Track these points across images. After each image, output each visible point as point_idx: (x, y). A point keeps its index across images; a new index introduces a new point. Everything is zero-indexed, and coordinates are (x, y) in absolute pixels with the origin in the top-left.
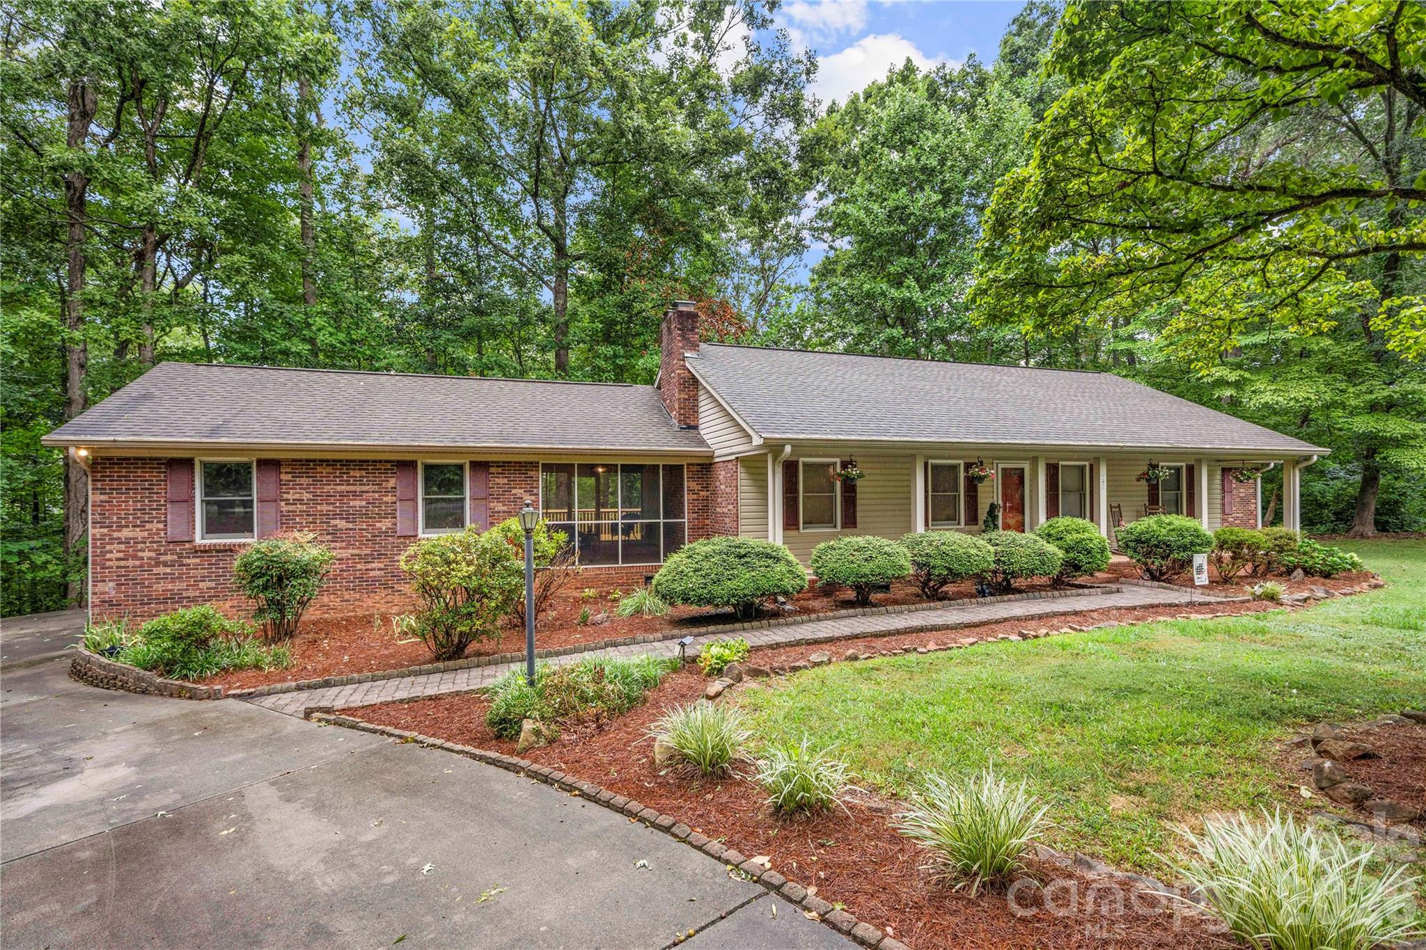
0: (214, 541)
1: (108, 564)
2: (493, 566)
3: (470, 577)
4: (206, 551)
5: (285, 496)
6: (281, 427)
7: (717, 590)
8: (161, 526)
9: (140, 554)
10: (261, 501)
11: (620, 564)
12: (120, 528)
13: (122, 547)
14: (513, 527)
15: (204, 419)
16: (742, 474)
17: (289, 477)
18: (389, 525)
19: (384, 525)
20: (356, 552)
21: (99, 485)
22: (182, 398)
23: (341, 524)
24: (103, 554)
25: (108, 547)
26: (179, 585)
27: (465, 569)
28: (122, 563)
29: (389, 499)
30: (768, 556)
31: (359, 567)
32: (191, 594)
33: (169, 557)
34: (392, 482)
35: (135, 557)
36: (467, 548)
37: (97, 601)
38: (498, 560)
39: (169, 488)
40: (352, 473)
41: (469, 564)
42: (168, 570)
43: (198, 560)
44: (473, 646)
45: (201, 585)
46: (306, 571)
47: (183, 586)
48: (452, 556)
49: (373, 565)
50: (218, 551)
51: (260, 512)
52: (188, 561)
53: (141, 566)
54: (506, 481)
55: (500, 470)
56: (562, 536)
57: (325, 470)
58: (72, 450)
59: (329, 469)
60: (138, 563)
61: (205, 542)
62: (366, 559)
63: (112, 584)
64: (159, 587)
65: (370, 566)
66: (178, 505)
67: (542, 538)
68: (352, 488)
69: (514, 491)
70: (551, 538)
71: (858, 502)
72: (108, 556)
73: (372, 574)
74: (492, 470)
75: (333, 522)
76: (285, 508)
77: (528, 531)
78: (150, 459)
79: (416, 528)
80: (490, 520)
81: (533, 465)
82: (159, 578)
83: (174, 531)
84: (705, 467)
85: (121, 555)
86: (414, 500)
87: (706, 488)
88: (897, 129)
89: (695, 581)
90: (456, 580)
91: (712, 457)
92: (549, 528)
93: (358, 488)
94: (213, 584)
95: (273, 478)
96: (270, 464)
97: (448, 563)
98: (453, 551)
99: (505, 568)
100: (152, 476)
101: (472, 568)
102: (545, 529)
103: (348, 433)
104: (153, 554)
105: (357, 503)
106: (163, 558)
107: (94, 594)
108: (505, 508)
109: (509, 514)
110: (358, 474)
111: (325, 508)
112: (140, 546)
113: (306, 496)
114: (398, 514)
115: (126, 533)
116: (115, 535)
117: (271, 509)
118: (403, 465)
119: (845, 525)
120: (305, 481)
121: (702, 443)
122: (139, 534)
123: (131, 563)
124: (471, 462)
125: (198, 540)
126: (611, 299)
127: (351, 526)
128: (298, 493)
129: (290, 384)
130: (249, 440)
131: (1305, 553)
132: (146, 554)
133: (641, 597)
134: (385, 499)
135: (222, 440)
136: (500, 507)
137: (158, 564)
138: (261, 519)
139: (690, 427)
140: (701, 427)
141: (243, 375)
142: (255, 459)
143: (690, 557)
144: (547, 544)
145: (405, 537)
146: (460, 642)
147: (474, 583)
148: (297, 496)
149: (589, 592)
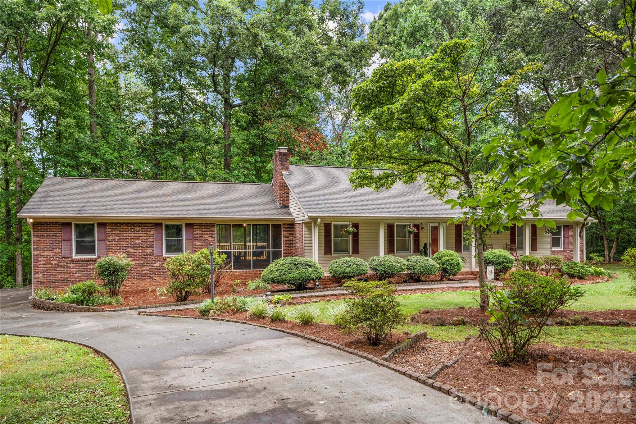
0: (80, 257)
1: (40, 266)
2: (198, 267)
3: (189, 271)
4: (77, 261)
5: (108, 238)
6: (106, 208)
7: (285, 278)
8: (60, 250)
9: (52, 262)
10: (99, 240)
11: (252, 270)
12: (44, 251)
13: (45, 259)
14: (205, 252)
15: (74, 205)
16: (305, 230)
17: (110, 230)
18: (151, 251)
19: (149, 251)
20: (137, 262)
21: (36, 233)
22: (62, 196)
23: (131, 250)
24: (38, 262)
25: (40, 259)
26: (67, 275)
27: (189, 268)
28: (45, 266)
29: (150, 239)
30: (307, 265)
31: (139, 269)
32: (72, 279)
33: (62, 264)
34: (152, 232)
35: (50, 263)
36: (188, 260)
37: (36, 281)
38: (200, 265)
39: (61, 234)
40: (135, 228)
41: (189, 266)
42: (62, 269)
43: (74, 265)
44: (191, 297)
45: (75, 275)
46: (123, 269)
47: (68, 275)
48: (183, 263)
49: (144, 268)
50: (82, 261)
51: (98, 245)
52: (70, 265)
53: (52, 267)
54: (201, 232)
55: (198, 227)
56: (225, 256)
57: (124, 227)
58: (28, 219)
59: (126, 227)
60: (51, 266)
61: (76, 257)
62: (141, 265)
63: (41, 274)
64: (59, 276)
65: (143, 269)
66: (66, 242)
67: (216, 256)
68: (135, 235)
69: (204, 236)
70: (220, 257)
71: (360, 242)
72: (40, 263)
73: (144, 272)
74: (195, 227)
75: (128, 249)
76: (108, 243)
77: (211, 254)
78: (56, 223)
79: (162, 252)
80: (194, 249)
81: (213, 225)
82: (59, 272)
83: (65, 253)
84: (291, 225)
85: (44, 262)
86: (161, 240)
87: (292, 235)
88: (412, 34)
89: (277, 274)
90: (185, 271)
91: (294, 221)
92: (219, 253)
93: (138, 235)
94: (80, 275)
95: (104, 231)
96: (102, 225)
97: (181, 265)
98: (184, 261)
99: (202, 268)
100: (56, 230)
101: (190, 267)
102: (218, 253)
103: (134, 211)
104: (56, 262)
105: (138, 241)
106: (60, 264)
107: (34, 278)
108: (200, 244)
109: (202, 247)
110: (138, 229)
111: (124, 243)
112: (52, 259)
113: (117, 238)
114: (155, 246)
115: (46, 253)
116: (42, 254)
117: (102, 244)
118: (157, 225)
119: (353, 253)
120: (116, 232)
121: (290, 214)
122: (51, 254)
123: (48, 266)
124: (186, 224)
125: (74, 257)
126: (253, 132)
127: (135, 251)
128: (113, 237)
129: (104, 187)
130: (95, 215)
131: (572, 268)
132: (54, 262)
133: (259, 282)
134: (149, 240)
135: (85, 215)
136: (198, 243)
137: (58, 266)
138: (99, 248)
139: (285, 206)
140: (290, 206)
141: (83, 183)
142: (96, 223)
143: (276, 265)
144: (219, 260)
145: (157, 256)
146: (185, 295)
147: (191, 273)
148: (113, 238)
149: (238, 281)
